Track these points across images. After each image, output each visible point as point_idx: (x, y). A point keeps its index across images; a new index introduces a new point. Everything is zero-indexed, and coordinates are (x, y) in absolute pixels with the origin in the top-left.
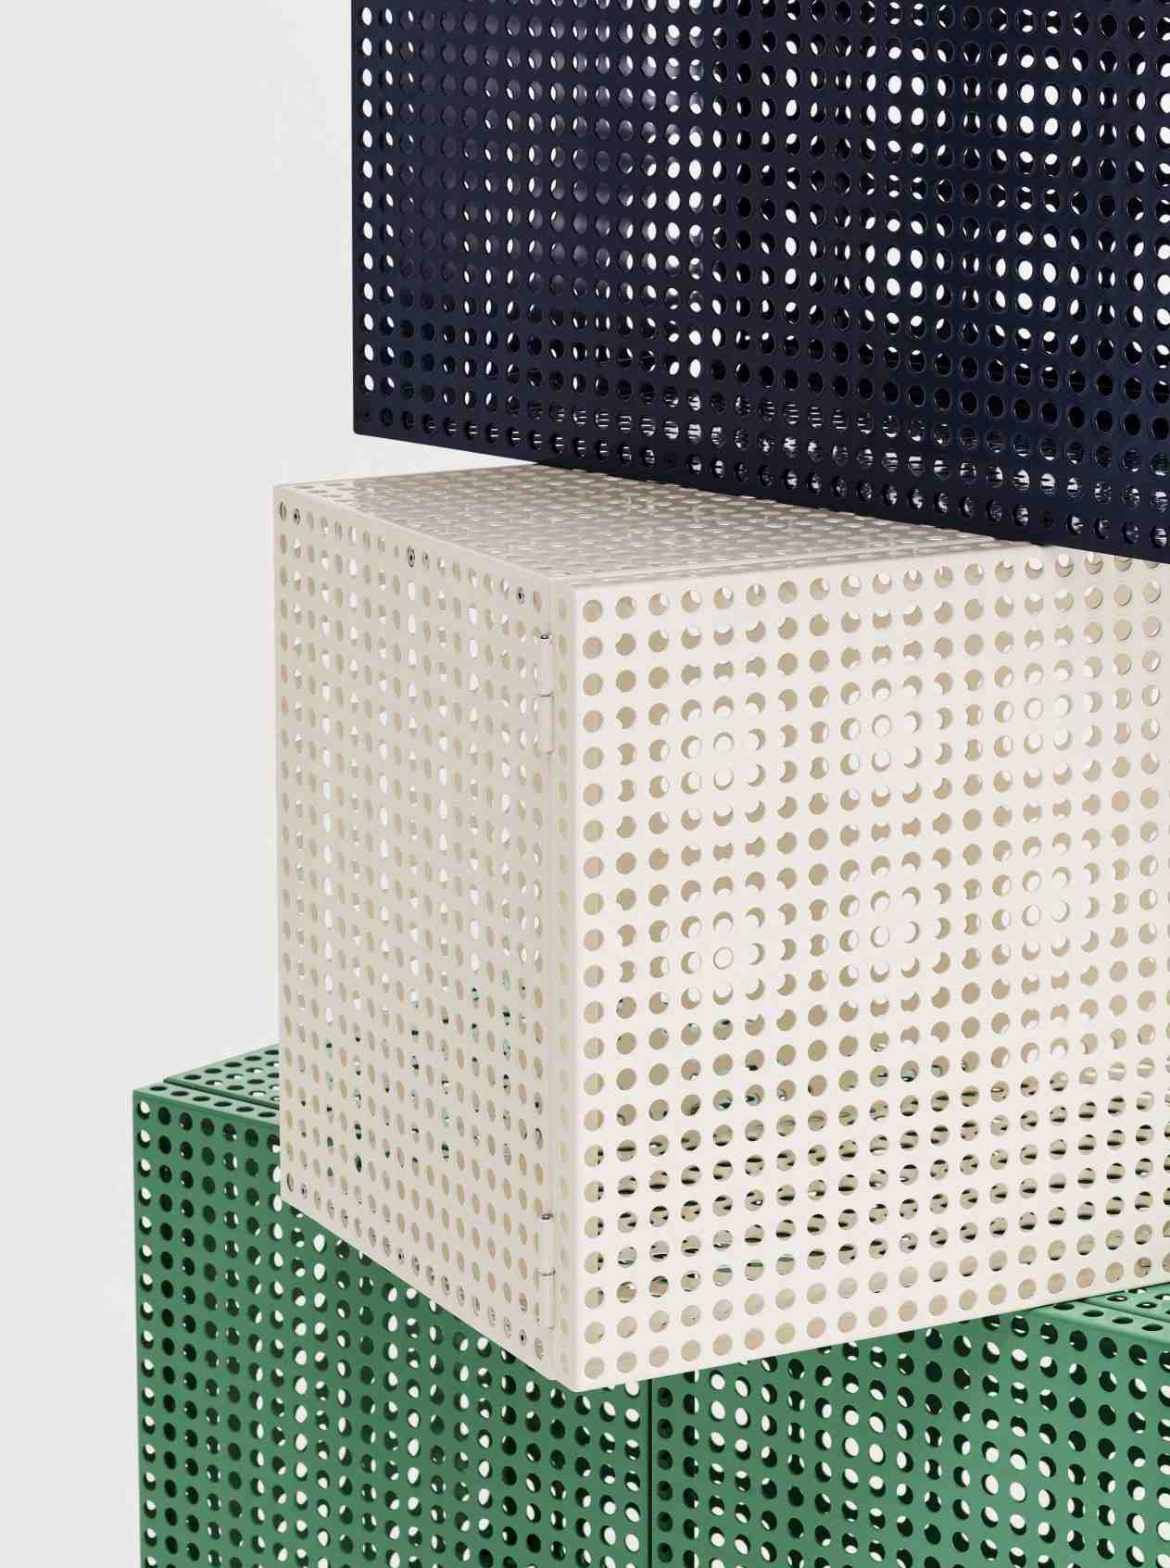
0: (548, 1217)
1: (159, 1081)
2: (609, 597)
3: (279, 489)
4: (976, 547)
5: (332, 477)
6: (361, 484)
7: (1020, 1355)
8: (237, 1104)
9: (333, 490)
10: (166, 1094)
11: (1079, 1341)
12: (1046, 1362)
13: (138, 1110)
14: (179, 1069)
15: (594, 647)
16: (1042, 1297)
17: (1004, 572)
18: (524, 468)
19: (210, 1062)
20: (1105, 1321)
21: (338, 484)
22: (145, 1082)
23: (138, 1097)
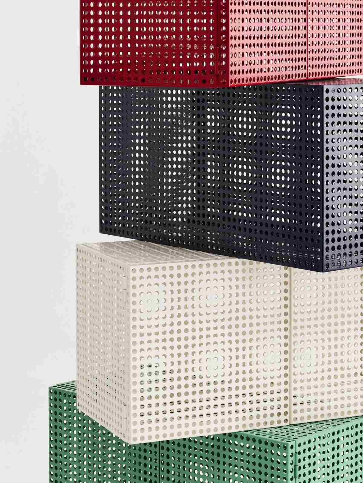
0: (125, 405)
1: (55, 385)
2: (138, 268)
3: (77, 245)
4: (224, 259)
5: (89, 242)
6: (101, 243)
7: (242, 444)
8: (67, 389)
9: (89, 245)
10: (56, 388)
11: (254, 440)
12: (247, 446)
13: (50, 391)
14: (60, 382)
15: (134, 279)
16: (241, 429)
17: (230, 264)
18: (134, 241)
19: (68, 381)
20: (254, 434)
21: (97, 244)
22: (51, 385)
23: (50, 388)
